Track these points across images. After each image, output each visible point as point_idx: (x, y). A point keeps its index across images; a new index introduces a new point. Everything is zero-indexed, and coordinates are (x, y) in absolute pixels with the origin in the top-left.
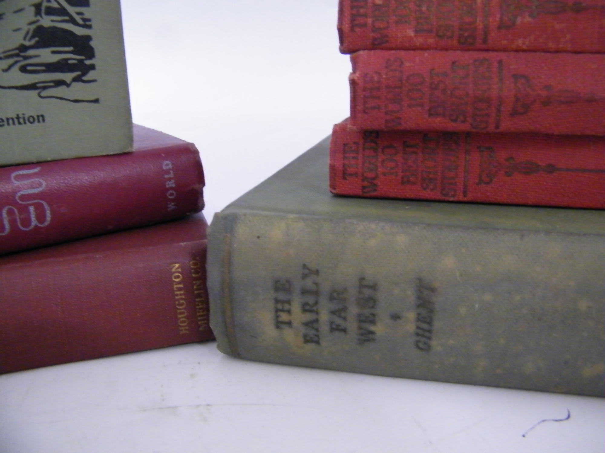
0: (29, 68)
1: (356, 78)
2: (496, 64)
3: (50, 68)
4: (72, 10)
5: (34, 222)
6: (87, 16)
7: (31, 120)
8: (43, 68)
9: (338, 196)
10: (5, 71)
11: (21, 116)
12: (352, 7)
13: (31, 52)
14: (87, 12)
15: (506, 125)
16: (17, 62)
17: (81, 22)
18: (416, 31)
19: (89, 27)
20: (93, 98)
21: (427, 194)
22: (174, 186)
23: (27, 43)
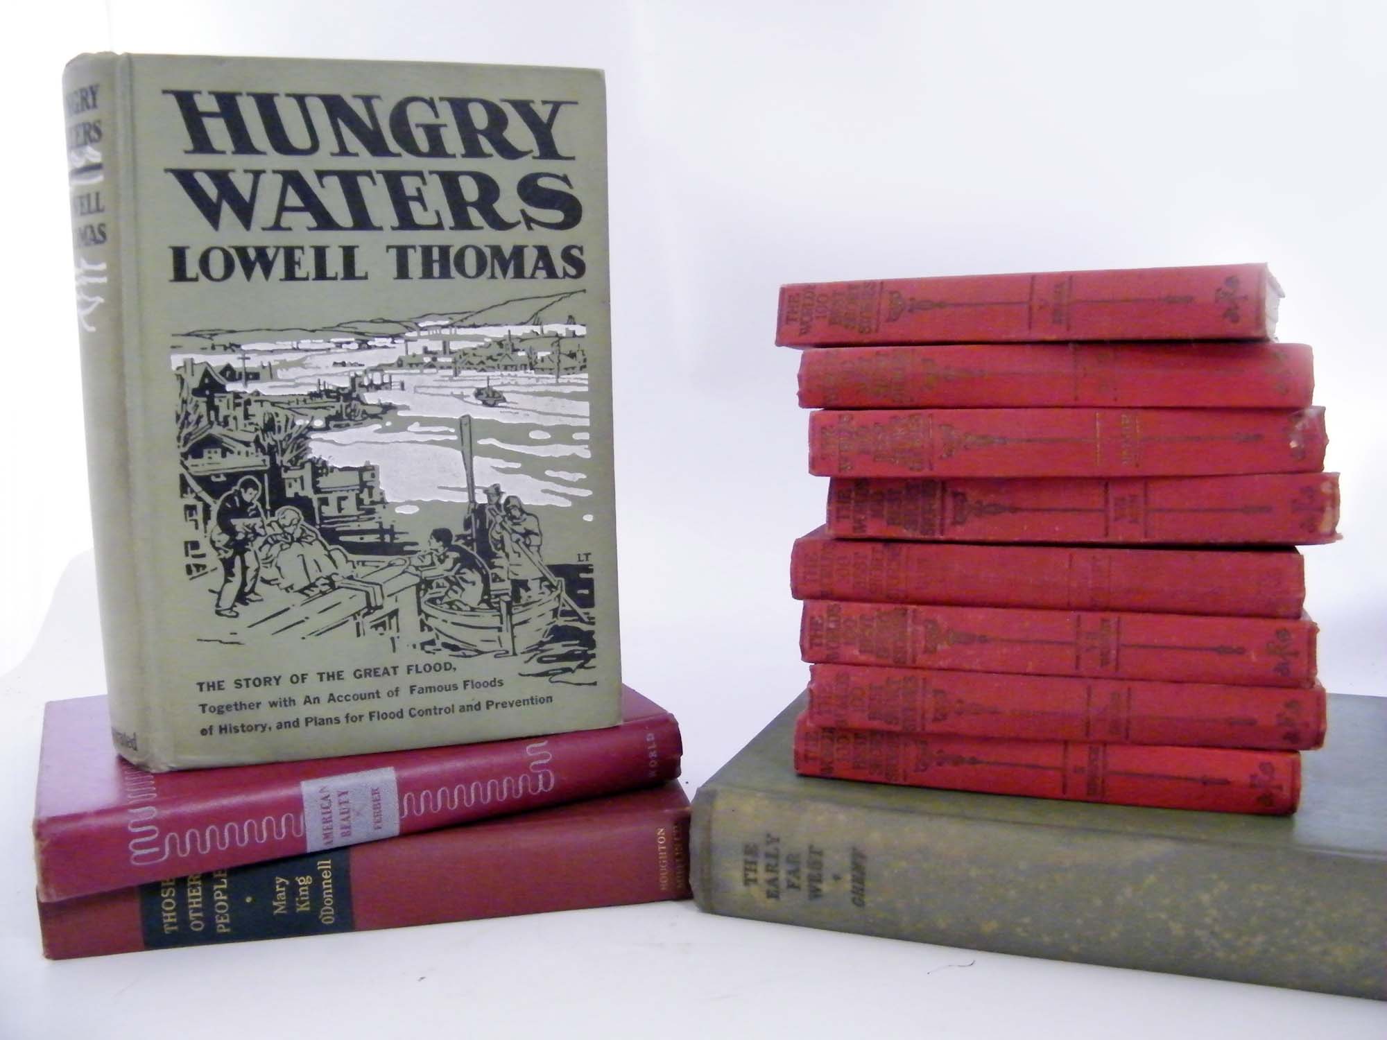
0: (544, 659)
1: (812, 688)
2: (920, 683)
3: (561, 658)
4: (580, 611)
5: (541, 788)
6: (591, 615)
7: (542, 700)
8: (554, 659)
9: (803, 775)
10: (526, 662)
11: (534, 698)
12: (811, 629)
13: (547, 647)
14: (593, 612)
15: (930, 727)
16: (535, 655)
17: (587, 620)
18: (860, 651)
19: (593, 624)
20: (591, 681)
21: (875, 777)
22: (655, 756)
23: (545, 640)
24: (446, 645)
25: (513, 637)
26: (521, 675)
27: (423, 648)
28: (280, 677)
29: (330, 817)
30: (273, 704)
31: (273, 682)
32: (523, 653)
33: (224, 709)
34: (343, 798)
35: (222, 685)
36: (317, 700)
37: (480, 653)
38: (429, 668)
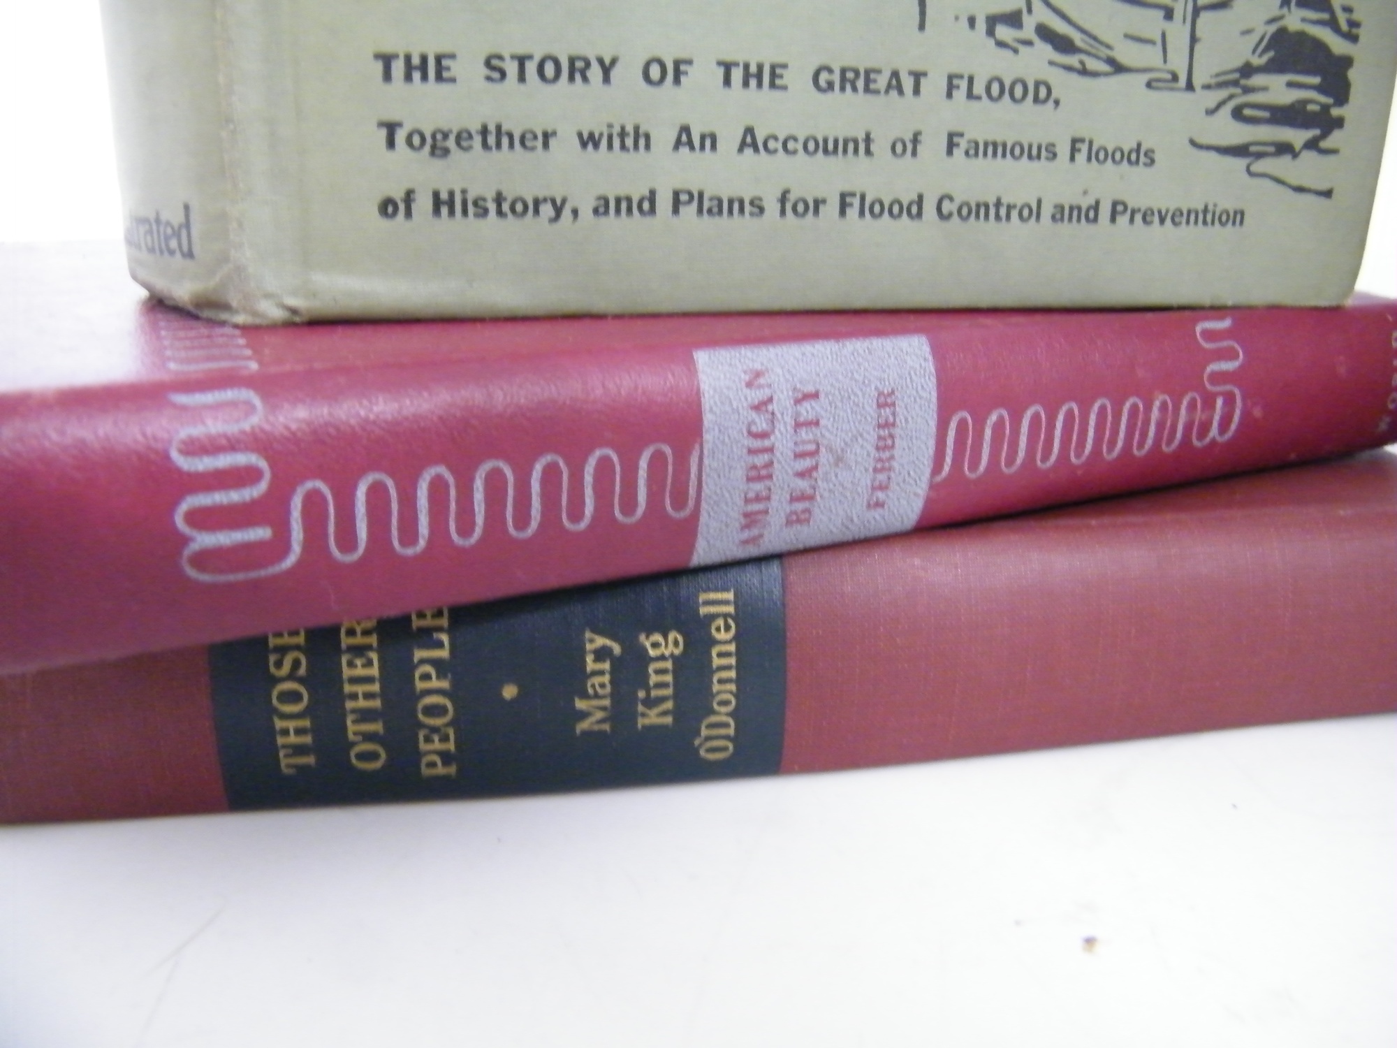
0: (1247, 112)
3: (1279, 115)
5: (1214, 430)
6: (1357, 15)
7: (1224, 218)
8: (1266, 114)
10: (1210, 112)
11: (1211, 207)
13: (1257, 80)
14: (1359, 8)
16: (1231, 97)
17: (1345, 28)
19: (1354, 39)
20: (1324, 186)
23: (1257, 61)
24: (1045, 33)
25: (1194, 40)
26: (1193, 143)
27: (991, 32)
28: (614, 61)
29: (770, 464)
30: (589, 141)
31: (595, 73)
32: (1207, 87)
33: (451, 143)
34: (807, 410)
35: (448, 69)
36: (710, 140)
37: (1118, 68)
38: (1000, 90)
